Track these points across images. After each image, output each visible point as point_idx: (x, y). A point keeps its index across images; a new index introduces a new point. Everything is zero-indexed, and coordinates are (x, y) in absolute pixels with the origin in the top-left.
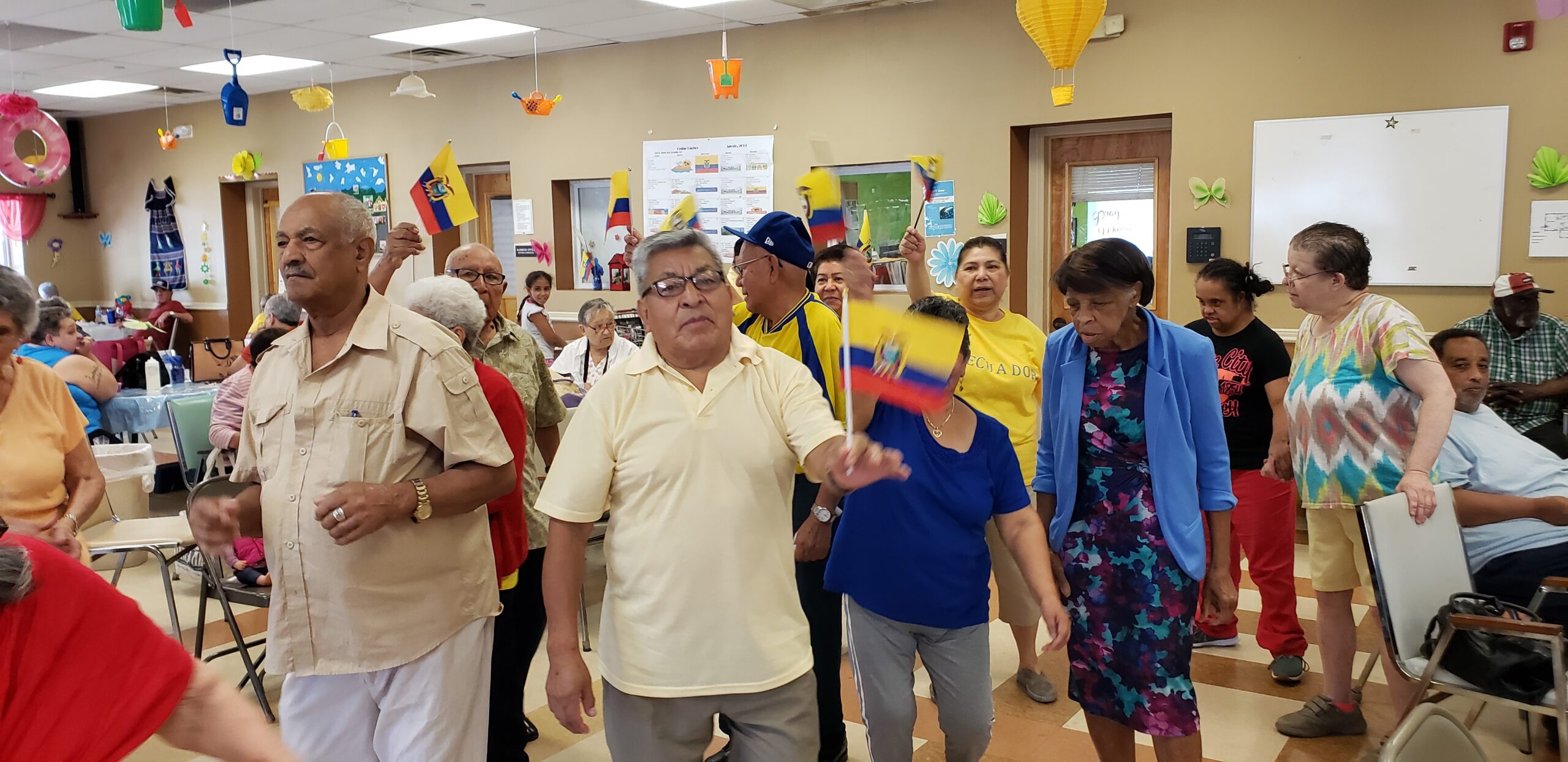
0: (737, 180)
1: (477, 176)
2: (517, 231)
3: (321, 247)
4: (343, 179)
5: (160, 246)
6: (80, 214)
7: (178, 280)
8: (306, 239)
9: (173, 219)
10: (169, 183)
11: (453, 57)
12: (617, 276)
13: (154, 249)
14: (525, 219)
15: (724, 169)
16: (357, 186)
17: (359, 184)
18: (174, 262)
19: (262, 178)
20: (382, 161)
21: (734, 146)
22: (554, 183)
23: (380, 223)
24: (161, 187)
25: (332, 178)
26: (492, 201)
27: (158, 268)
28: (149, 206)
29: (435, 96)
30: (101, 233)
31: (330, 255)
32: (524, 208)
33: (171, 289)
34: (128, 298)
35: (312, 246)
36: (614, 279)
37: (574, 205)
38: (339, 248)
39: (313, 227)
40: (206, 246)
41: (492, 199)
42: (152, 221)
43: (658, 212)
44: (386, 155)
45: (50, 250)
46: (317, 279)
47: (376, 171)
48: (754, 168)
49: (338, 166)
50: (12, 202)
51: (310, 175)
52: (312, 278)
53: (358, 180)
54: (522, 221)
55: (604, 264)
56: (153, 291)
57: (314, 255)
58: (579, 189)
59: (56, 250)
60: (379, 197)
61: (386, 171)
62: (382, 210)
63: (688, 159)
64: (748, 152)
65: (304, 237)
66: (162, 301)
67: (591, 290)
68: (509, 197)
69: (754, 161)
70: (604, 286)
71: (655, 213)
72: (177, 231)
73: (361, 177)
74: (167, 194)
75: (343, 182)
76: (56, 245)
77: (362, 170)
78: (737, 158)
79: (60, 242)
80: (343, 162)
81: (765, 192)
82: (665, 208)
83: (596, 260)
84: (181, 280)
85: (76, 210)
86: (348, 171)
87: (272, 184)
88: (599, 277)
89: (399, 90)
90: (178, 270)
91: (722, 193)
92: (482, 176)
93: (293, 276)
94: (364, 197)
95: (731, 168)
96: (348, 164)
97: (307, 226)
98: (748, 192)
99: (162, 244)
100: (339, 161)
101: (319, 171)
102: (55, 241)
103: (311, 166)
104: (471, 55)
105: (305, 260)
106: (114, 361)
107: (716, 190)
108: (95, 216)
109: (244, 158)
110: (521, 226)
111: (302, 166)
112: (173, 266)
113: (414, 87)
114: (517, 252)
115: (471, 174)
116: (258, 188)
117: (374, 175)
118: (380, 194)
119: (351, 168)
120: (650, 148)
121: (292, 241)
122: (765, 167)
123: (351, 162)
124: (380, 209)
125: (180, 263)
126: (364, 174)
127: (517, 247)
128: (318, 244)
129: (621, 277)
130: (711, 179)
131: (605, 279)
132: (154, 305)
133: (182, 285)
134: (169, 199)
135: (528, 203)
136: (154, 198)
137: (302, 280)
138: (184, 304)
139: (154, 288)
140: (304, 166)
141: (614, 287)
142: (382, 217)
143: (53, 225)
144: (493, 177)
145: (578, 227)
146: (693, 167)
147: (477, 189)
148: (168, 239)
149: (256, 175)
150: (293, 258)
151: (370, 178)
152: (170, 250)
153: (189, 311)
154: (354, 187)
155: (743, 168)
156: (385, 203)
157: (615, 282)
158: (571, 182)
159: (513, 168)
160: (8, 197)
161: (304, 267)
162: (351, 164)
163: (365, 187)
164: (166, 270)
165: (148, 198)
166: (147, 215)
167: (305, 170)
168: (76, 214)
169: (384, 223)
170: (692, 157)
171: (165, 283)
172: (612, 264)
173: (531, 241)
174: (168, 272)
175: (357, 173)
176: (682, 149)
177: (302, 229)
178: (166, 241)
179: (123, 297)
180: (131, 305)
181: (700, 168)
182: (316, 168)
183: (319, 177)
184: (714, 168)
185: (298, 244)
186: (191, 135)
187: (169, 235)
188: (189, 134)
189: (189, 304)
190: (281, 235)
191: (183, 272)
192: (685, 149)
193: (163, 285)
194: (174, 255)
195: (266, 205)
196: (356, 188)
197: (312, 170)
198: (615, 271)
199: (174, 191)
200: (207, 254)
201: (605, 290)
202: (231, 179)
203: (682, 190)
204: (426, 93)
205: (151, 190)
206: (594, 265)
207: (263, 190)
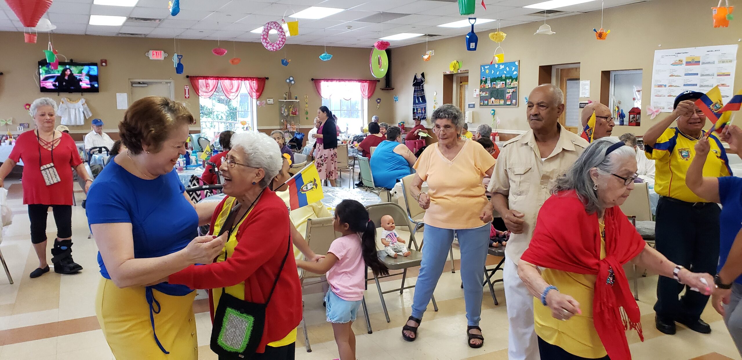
0: (711, 69)
1: (561, 70)
2: (581, 96)
3: (546, 109)
4: (498, 72)
5: (417, 102)
6: (388, 88)
7: (423, 116)
8: (541, 106)
9: (423, 90)
10: (423, 75)
11: (558, 13)
12: (632, 119)
13: (414, 103)
14: (586, 90)
15: (703, 63)
16: (504, 75)
17: (505, 74)
18: (422, 108)
19: (461, 72)
20: (517, 63)
21: (712, 51)
22: (603, 72)
23: (514, 92)
24: (419, 77)
25: (493, 72)
26: (567, 81)
27: (415, 111)
28: (414, 85)
29: (555, 33)
30: (395, 96)
31: (549, 113)
32: (585, 85)
33: (420, 120)
34: (403, 123)
35: (542, 108)
36: (631, 120)
37: (612, 82)
38: (553, 109)
39: (545, 101)
40: (436, 102)
41: (568, 80)
42: (415, 91)
43: (660, 86)
44: (519, 61)
45: (377, 102)
46: (543, 121)
47: (514, 68)
48: (723, 62)
49: (496, 66)
50: (365, 83)
51: (483, 71)
52: (541, 121)
53: (505, 72)
54: (584, 91)
55: (626, 112)
56: (414, 121)
57: (543, 112)
58: (615, 75)
59: (378, 103)
60: (514, 80)
61: (518, 68)
62: (515, 86)
63: (681, 59)
64: (721, 54)
65: (539, 105)
66: (417, 124)
67: (618, 125)
68: (579, 79)
69: (724, 59)
70: (625, 123)
71: (658, 87)
72: (424, 95)
73: (506, 71)
74: (422, 80)
75: (498, 73)
76: (379, 101)
77: (507, 68)
78: (713, 57)
79: (380, 99)
80: (499, 65)
81: (729, 75)
82: (665, 84)
83: (622, 110)
84: (424, 116)
85: (386, 87)
86: (501, 68)
87: (466, 75)
88: (623, 119)
89: (538, 31)
90: (423, 112)
91: (701, 76)
92: (564, 69)
93: (534, 120)
94: (507, 80)
95: (709, 63)
96: (501, 65)
97: (541, 101)
98: (718, 75)
99: (418, 101)
100: (497, 64)
101: (488, 69)
102: (378, 99)
103: (484, 66)
104: (566, 12)
105: (540, 113)
106: (414, 149)
107: (697, 74)
108: (393, 89)
109: (455, 63)
110: (583, 93)
111: (480, 67)
112: (422, 110)
113: (545, 30)
114: (580, 106)
115: (559, 69)
116: (458, 77)
117: (513, 70)
118: (514, 79)
119: (502, 67)
120: (658, 54)
121: (535, 107)
122: (731, 61)
123: (502, 64)
124: (514, 85)
125: (424, 109)
126: (508, 69)
127: (580, 103)
128: (545, 108)
129: (635, 119)
130: (694, 69)
131: (626, 120)
132: (413, 126)
133: (424, 118)
134: (422, 82)
135: (588, 82)
136: (416, 82)
137: (538, 122)
138: (424, 126)
139: (414, 119)
140: (481, 66)
141: (630, 124)
142: (515, 89)
143: (379, 93)
144: (569, 70)
145: (613, 94)
146: (684, 62)
147: (561, 76)
148: (420, 99)
149: (459, 71)
150: (536, 113)
151: (511, 71)
152: (421, 103)
153: (427, 129)
154: (503, 75)
155: (716, 62)
156: (517, 82)
157: (631, 122)
158: (611, 72)
159: (581, 66)
160: (364, 82)
161: (539, 117)
162: (502, 65)
163: (508, 76)
164: (418, 112)
165: (414, 81)
166: (413, 89)
167: (481, 68)
168: (386, 88)
169: (515, 92)
170: (684, 58)
171: (419, 118)
172: (630, 113)
173: (588, 100)
174: (419, 113)
175: (505, 69)
176: (678, 53)
177: (539, 102)
178: (419, 100)
179: (402, 122)
180: (404, 126)
181: (688, 63)
182: (486, 67)
183: (487, 71)
184: (698, 63)
185: (537, 107)
186: (433, 54)
187: (421, 97)
188: (432, 54)
189: (427, 126)
190: (530, 103)
191: (425, 113)
192: (680, 53)
193: (418, 118)
194: (422, 106)
195: (461, 84)
196: (504, 76)
197: (484, 69)
198: (632, 116)
199: (424, 79)
200: (435, 105)
201: (625, 125)
202: (448, 73)
203: (676, 75)
204: (551, 33)
205: (415, 78)
206: (621, 113)
207: (461, 77)
